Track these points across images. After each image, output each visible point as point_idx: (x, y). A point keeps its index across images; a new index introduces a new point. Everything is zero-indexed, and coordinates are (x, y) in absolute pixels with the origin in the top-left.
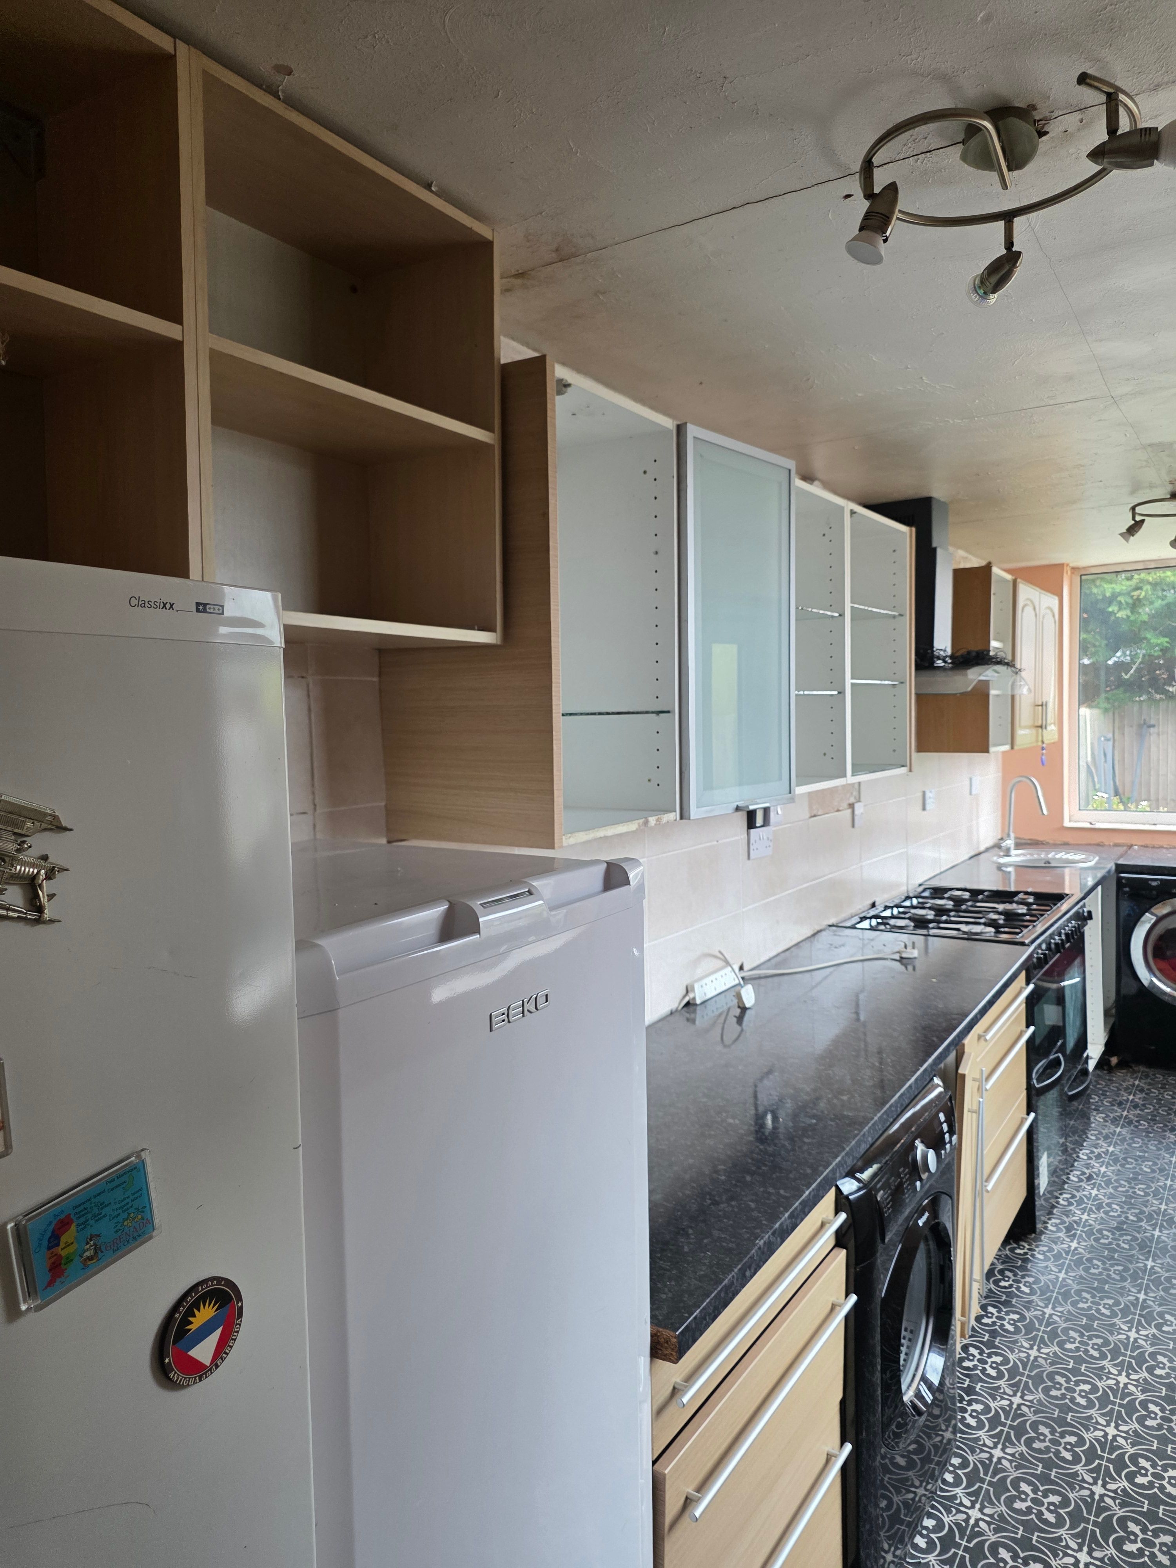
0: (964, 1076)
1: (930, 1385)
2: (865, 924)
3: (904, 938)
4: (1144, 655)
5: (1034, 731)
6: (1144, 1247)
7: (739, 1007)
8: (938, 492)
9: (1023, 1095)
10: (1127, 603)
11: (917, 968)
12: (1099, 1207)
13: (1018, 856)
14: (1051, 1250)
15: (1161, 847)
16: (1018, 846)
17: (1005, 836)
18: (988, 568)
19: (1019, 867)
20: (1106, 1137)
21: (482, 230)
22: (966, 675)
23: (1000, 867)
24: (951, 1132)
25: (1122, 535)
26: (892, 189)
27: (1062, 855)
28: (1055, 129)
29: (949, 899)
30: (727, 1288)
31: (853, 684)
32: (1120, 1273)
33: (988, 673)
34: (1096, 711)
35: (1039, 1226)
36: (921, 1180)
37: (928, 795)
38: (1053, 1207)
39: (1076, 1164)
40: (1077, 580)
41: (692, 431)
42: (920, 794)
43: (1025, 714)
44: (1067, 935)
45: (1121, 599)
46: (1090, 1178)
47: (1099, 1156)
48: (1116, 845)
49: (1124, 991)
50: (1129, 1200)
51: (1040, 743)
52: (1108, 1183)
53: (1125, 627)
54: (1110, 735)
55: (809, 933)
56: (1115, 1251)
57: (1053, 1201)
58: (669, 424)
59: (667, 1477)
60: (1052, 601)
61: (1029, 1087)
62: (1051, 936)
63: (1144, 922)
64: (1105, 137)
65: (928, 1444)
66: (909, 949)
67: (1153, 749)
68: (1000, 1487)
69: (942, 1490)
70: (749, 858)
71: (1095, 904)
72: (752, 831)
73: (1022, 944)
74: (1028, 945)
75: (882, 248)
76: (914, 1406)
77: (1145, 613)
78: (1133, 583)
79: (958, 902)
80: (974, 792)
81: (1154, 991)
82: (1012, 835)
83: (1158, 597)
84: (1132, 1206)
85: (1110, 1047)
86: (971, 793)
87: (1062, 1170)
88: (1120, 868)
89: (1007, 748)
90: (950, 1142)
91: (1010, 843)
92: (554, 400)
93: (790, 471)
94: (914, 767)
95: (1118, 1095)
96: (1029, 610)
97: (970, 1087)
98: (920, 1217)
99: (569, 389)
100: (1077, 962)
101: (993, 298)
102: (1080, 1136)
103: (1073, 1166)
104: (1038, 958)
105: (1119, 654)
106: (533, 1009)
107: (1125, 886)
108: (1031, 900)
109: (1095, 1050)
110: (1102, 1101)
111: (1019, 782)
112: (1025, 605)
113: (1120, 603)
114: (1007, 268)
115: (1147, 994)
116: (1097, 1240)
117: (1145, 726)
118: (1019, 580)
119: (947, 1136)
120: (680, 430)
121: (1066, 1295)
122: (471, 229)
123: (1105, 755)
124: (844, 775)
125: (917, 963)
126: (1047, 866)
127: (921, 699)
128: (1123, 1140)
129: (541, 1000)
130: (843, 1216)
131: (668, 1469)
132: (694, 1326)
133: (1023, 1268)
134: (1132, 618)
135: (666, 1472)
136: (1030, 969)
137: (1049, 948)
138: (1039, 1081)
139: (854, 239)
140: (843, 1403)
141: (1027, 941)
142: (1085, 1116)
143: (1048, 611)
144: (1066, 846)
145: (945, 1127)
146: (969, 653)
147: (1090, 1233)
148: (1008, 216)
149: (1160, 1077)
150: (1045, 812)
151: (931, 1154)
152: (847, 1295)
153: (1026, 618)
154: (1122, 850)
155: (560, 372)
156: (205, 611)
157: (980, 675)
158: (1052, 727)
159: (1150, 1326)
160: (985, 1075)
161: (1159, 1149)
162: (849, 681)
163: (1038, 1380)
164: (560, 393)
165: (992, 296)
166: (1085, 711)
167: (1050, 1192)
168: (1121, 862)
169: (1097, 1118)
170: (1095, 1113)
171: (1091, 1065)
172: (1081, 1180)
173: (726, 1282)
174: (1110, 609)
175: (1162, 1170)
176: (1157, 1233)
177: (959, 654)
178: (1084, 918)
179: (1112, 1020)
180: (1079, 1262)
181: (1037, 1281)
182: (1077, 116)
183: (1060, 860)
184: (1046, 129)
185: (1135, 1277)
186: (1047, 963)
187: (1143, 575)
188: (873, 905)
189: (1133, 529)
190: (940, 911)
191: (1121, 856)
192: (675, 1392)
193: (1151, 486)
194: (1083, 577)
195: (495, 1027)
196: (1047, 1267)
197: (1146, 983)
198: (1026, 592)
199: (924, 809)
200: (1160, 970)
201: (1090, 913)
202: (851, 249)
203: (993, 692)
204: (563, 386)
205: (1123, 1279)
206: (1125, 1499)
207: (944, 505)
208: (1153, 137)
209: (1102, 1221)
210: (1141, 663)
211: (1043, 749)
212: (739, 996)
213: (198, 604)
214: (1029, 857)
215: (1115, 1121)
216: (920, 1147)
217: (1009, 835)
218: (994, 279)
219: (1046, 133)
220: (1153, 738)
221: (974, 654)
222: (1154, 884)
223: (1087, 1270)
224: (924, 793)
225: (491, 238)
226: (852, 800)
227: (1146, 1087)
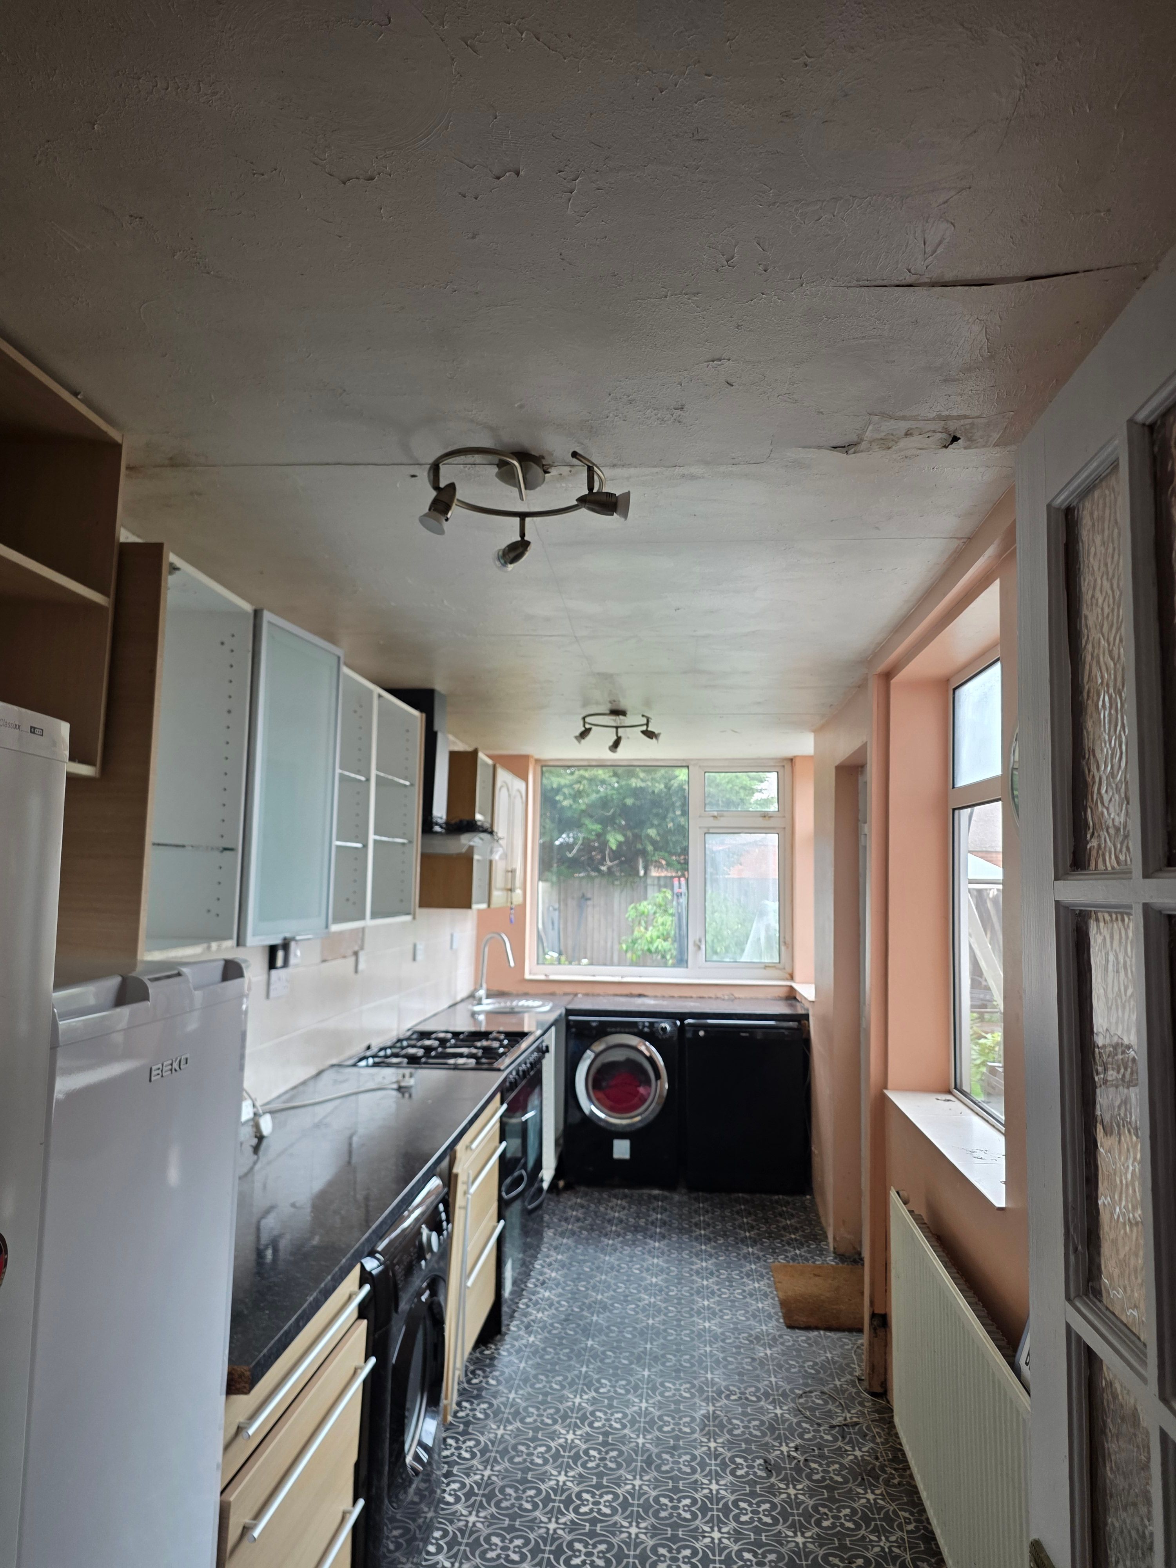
0: (456, 1176)
1: (425, 1448)
2: (363, 1063)
3: (401, 1071)
4: (584, 838)
5: (505, 893)
6: (586, 1332)
7: (256, 1137)
8: (440, 686)
9: (495, 1205)
10: (570, 794)
11: (414, 1095)
12: (551, 1305)
13: (488, 1005)
14: (513, 1346)
15: (598, 995)
16: (488, 996)
17: (478, 987)
18: (475, 753)
19: (489, 1014)
20: (556, 1248)
21: (114, 434)
22: (459, 840)
23: (473, 1014)
24: (448, 1221)
25: (576, 737)
26: (452, 487)
27: (523, 1003)
28: (554, 472)
29: (436, 1039)
30: (286, 1333)
31: (375, 841)
32: (567, 1355)
33: (476, 841)
34: (548, 884)
35: (504, 1329)
36: (426, 1260)
37: (419, 947)
38: (514, 1311)
39: (532, 1273)
40: (539, 769)
41: (267, 616)
42: (411, 947)
43: (499, 879)
44: (531, 1064)
45: (566, 791)
46: (543, 1283)
47: (550, 1265)
48: (565, 994)
49: (570, 1120)
50: (574, 1296)
51: (509, 904)
52: (558, 1285)
53: (569, 814)
54: (557, 906)
55: (313, 1071)
56: (563, 1338)
57: (514, 1307)
58: (248, 607)
59: (232, 1505)
60: (519, 784)
61: (500, 1198)
62: (519, 1065)
63: (586, 1059)
64: (587, 492)
65: (412, 1526)
66: (407, 1078)
67: (590, 919)
68: (475, 1545)
69: (426, 1560)
70: (268, 996)
71: (550, 1040)
72: (273, 972)
73: (499, 1070)
74: (504, 1070)
75: (446, 525)
76: (413, 1468)
77: (583, 803)
78: (575, 777)
79: (443, 1042)
80: (455, 946)
81: (594, 1118)
82: (484, 986)
83: (593, 791)
84: (575, 1300)
85: (558, 1170)
86: (451, 947)
87: (521, 1280)
88: (569, 1012)
89: (484, 906)
90: (447, 1229)
91: (482, 993)
92: (167, 579)
93: (339, 658)
94: (417, 916)
95: (564, 1212)
96: (504, 790)
97: (460, 1188)
98: (422, 1294)
99: (177, 572)
100: (537, 1090)
101: (510, 567)
102: (535, 1250)
103: (529, 1275)
104: (511, 1083)
105: (564, 836)
106: (177, 1068)
107: (572, 1027)
108: (502, 1037)
109: (547, 1174)
110: (551, 1218)
111: (492, 938)
112: (502, 787)
113: (564, 794)
114: (521, 550)
115: (589, 1121)
116: (549, 1332)
117: (584, 898)
118: (498, 766)
119: (445, 1224)
120: (257, 614)
121: (526, 1381)
122: (106, 433)
123: (553, 924)
124: (363, 917)
125: (413, 1091)
126: (512, 1012)
127: (426, 858)
128: (569, 1249)
129: (183, 1062)
130: (367, 1288)
131: (233, 1497)
132: (263, 1362)
133: (491, 1365)
134: (574, 806)
135: (232, 1499)
136: (504, 1090)
137: (518, 1073)
138: (507, 1194)
139: (425, 515)
140: (357, 1466)
141: (502, 1067)
142: (539, 1234)
143: (518, 794)
144: (526, 995)
145: (443, 1216)
146: (461, 821)
147: (543, 1328)
148: (523, 516)
149: (596, 1194)
150: (512, 964)
151: (434, 1235)
152: (367, 1359)
153: (502, 797)
154: (569, 998)
155: (173, 558)
156: (34, 733)
157: (470, 841)
158: (519, 892)
159: (590, 1390)
160: (471, 1179)
161: (596, 1252)
162: (372, 837)
163: (504, 1453)
164: (170, 573)
165: (509, 566)
166: (541, 883)
167: (512, 1300)
168: (570, 1007)
169: (549, 1233)
170: (546, 1229)
171: (545, 1185)
172: (536, 1286)
173: (286, 1328)
174: (558, 798)
175: (598, 1268)
176: (595, 1318)
177: (453, 822)
178: (543, 1051)
179: (560, 1149)
180: (535, 1353)
181: (503, 1373)
182: (568, 469)
183: (523, 1006)
184: (549, 470)
185: (579, 1355)
186: (516, 1087)
187: (582, 772)
188: (369, 1048)
189: (584, 734)
190: (428, 1049)
191: (569, 1003)
192: (239, 1430)
193: (597, 703)
194: (544, 769)
195: (153, 1078)
196: (510, 1361)
197: (587, 1112)
198: (503, 775)
199: (414, 959)
200: (598, 1100)
201: (547, 1047)
202: (423, 520)
203: (476, 857)
204: (174, 569)
205: (570, 1359)
206: (573, 1527)
207: (443, 696)
208: (614, 500)
209: (553, 1316)
210: (582, 844)
211: (511, 909)
212: (257, 1126)
213: (31, 727)
214: (497, 1006)
215: (562, 1235)
216: (425, 1231)
217: (481, 986)
218: (512, 555)
219: (549, 472)
220: (590, 909)
221: (465, 823)
222: (594, 1024)
223: (541, 1357)
224: (415, 946)
225: (120, 441)
226: (356, 948)
227: (586, 1203)
